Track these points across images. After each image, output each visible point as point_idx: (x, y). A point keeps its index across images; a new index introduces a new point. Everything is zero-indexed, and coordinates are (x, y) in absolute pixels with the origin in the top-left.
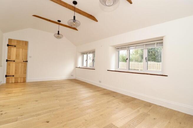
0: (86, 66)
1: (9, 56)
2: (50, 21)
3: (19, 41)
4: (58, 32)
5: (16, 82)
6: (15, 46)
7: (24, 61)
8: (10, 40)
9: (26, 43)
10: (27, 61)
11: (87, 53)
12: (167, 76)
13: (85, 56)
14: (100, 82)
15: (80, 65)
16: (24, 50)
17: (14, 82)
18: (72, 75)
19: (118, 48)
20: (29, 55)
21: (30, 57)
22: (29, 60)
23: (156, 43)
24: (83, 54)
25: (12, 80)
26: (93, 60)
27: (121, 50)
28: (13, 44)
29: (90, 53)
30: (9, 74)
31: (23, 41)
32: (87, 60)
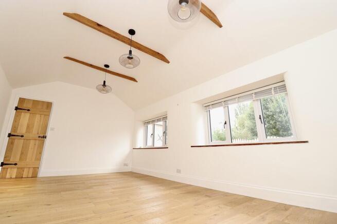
1: (15, 127)
2: (91, 66)
3: (36, 103)
4: (105, 82)
5: (19, 177)
6: (29, 110)
7: (39, 137)
8: (22, 100)
9: (49, 105)
10: (45, 137)
11: (153, 121)
12: (307, 142)
13: (150, 126)
14: (179, 171)
15: (140, 144)
16: (43, 116)
17: (14, 176)
18: (126, 165)
19: (209, 105)
20: (50, 125)
21: (52, 129)
22: (49, 134)
23: (273, 89)
24: (147, 123)
25: (12, 172)
26: (164, 133)
27: (213, 108)
28: (25, 106)
29: (159, 120)
30: (9, 160)
31: (43, 102)
32: (153, 135)
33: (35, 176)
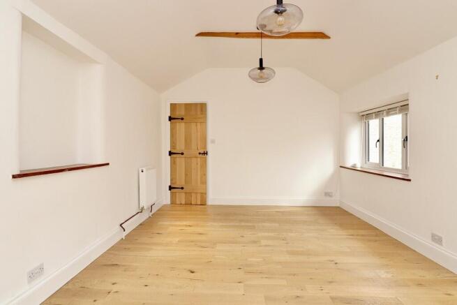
0: (378, 162)
1: (173, 142)
3: (188, 106)
5: (189, 204)
6: (182, 119)
7: (200, 153)
8: (173, 107)
9: (202, 107)
10: (205, 153)
11: (379, 113)
13: (374, 124)
14: (437, 239)
16: (199, 124)
17: (183, 202)
20: (210, 137)
21: (213, 142)
22: (210, 148)
24: (366, 116)
25: (181, 197)
28: (178, 114)
30: (175, 183)
31: (196, 104)
32: (381, 141)
33: (203, 204)
